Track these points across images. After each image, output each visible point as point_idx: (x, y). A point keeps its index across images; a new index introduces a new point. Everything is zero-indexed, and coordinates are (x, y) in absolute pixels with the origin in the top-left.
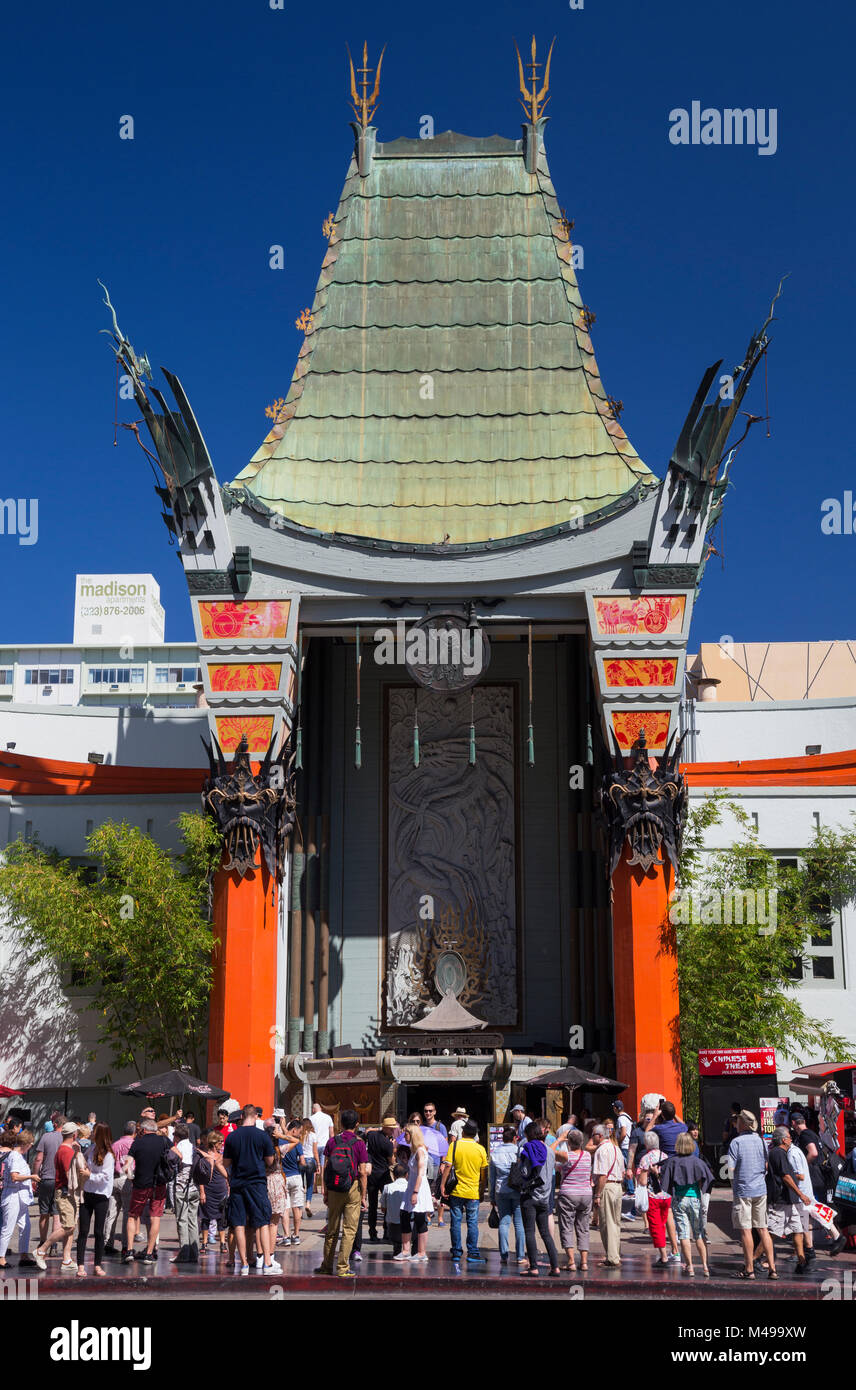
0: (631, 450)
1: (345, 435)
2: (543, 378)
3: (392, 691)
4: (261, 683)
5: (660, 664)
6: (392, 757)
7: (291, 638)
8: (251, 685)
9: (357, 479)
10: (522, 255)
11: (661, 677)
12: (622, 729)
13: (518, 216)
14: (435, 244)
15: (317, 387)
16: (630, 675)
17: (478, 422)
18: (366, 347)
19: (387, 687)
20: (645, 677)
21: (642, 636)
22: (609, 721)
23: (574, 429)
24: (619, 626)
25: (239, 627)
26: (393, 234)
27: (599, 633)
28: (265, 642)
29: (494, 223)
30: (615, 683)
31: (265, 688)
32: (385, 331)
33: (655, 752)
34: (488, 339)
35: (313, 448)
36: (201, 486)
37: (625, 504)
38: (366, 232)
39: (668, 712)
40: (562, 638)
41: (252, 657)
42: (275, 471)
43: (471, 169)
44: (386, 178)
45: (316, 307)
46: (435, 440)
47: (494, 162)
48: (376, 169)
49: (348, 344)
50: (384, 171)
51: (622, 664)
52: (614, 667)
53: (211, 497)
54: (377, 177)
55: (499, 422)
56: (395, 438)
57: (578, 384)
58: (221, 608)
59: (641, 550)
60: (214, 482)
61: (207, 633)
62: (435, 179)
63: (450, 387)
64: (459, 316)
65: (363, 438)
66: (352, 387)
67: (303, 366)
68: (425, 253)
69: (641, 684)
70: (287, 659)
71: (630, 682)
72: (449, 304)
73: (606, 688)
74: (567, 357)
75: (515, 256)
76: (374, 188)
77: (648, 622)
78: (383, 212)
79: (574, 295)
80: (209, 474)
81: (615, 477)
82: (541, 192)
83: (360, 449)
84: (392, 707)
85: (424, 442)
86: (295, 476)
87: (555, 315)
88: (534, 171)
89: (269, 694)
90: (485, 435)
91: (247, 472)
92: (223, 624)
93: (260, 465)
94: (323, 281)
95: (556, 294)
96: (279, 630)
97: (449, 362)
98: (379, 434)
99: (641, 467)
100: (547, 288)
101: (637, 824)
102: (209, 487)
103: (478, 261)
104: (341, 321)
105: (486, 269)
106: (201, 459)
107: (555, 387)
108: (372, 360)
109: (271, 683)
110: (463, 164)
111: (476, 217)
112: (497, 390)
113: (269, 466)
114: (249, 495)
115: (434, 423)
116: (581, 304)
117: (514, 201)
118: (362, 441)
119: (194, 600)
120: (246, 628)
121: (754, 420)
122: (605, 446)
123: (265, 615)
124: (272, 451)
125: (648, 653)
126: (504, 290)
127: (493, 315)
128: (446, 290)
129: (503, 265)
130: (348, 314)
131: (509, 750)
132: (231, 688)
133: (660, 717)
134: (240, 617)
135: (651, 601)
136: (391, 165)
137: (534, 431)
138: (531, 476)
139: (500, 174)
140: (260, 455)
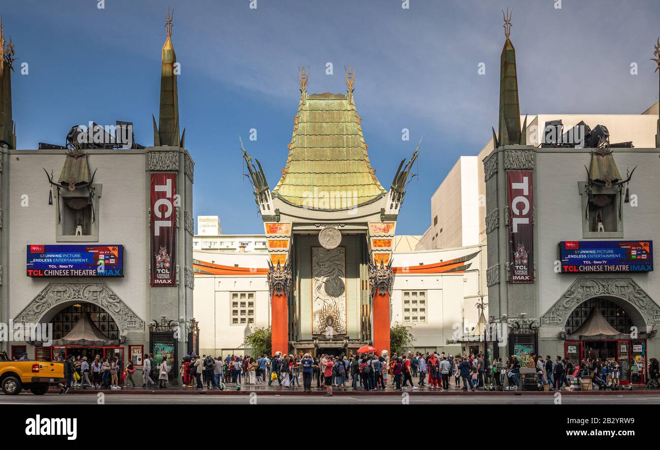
0: (379, 183)
1: (302, 178)
2: (354, 163)
3: (313, 248)
4: (283, 246)
5: (387, 241)
6: (313, 265)
7: (289, 234)
8: (280, 246)
9: (306, 190)
10: (348, 128)
11: (387, 245)
12: (377, 259)
13: (346, 117)
14: (324, 124)
15: (293, 165)
16: (379, 244)
17: (337, 175)
18: (307, 154)
19: (311, 247)
20: (383, 245)
21: (383, 234)
22: (374, 256)
23: (363, 177)
24: (377, 231)
25: (276, 231)
26: (313, 121)
27: (371, 233)
28: (283, 235)
29: (340, 118)
30: (375, 246)
31: (284, 247)
32: (311, 149)
33: (386, 264)
34: (339, 151)
35: (293, 181)
36: (266, 192)
37: (379, 197)
38: (305, 121)
39: (389, 254)
40: (358, 234)
41: (281, 239)
42: (283, 188)
43: (333, 103)
44: (310, 105)
45: (292, 142)
46: (326, 180)
47: (339, 101)
48: (308, 103)
49: (302, 153)
50: (310, 103)
51: (377, 241)
52: (375, 242)
53: (269, 195)
54: (307, 105)
55: (343, 175)
56: (315, 179)
57: (364, 164)
58: (272, 226)
59: (383, 210)
60: (269, 190)
61: (268, 232)
62: (323, 105)
63: (329, 165)
64: (331, 145)
65: (307, 179)
66: (303, 164)
67: (290, 158)
68: (322, 127)
69: (381, 246)
70: (289, 239)
71: (379, 246)
72: (328, 141)
73: (373, 248)
74: (361, 157)
75: (346, 128)
76: (307, 108)
77: (384, 230)
78: (310, 115)
79: (362, 139)
80: (268, 188)
81: (375, 191)
82: (353, 110)
83: (306, 182)
84: (313, 253)
85: (323, 180)
86: (289, 189)
87: (357, 145)
88: (351, 104)
89: (285, 249)
90: (340, 178)
91: (276, 188)
92: (272, 230)
93: (280, 186)
94: (294, 134)
95: (357, 139)
96: (287, 232)
97: (329, 158)
98: (311, 178)
99: (382, 188)
100: (355, 137)
101: (381, 283)
102: (268, 192)
103: (336, 129)
104: (300, 146)
105: (338, 131)
106: (266, 184)
107: (358, 165)
108: (309, 157)
109: (285, 246)
110: (332, 101)
111: (335, 117)
112: (342, 166)
113: (282, 187)
114: (279, 195)
115: (325, 175)
116: (364, 141)
117: (345, 113)
118: (307, 180)
119: (264, 223)
120: (279, 231)
121: (414, 175)
122: (371, 181)
123: (284, 227)
124: (283, 182)
125: (384, 238)
126: (343, 138)
127: (341, 145)
128: (328, 138)
129: (343, 130)
130: (301, 144)
131: (344, 264)
132: (275, 247)
133: (387, 255)
134: (277, 228)
135: (385, 224)
136: (312, 102)
137: (353, 177)
138: (352, 190)
139: (341, 104)
140: (279, 183)
